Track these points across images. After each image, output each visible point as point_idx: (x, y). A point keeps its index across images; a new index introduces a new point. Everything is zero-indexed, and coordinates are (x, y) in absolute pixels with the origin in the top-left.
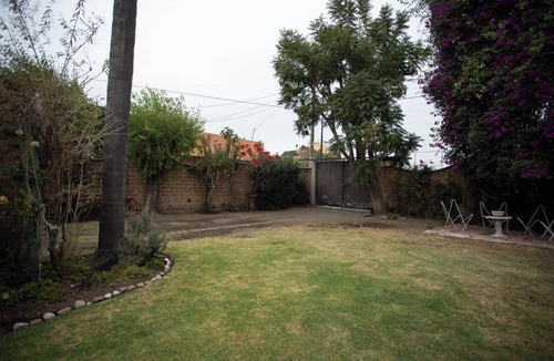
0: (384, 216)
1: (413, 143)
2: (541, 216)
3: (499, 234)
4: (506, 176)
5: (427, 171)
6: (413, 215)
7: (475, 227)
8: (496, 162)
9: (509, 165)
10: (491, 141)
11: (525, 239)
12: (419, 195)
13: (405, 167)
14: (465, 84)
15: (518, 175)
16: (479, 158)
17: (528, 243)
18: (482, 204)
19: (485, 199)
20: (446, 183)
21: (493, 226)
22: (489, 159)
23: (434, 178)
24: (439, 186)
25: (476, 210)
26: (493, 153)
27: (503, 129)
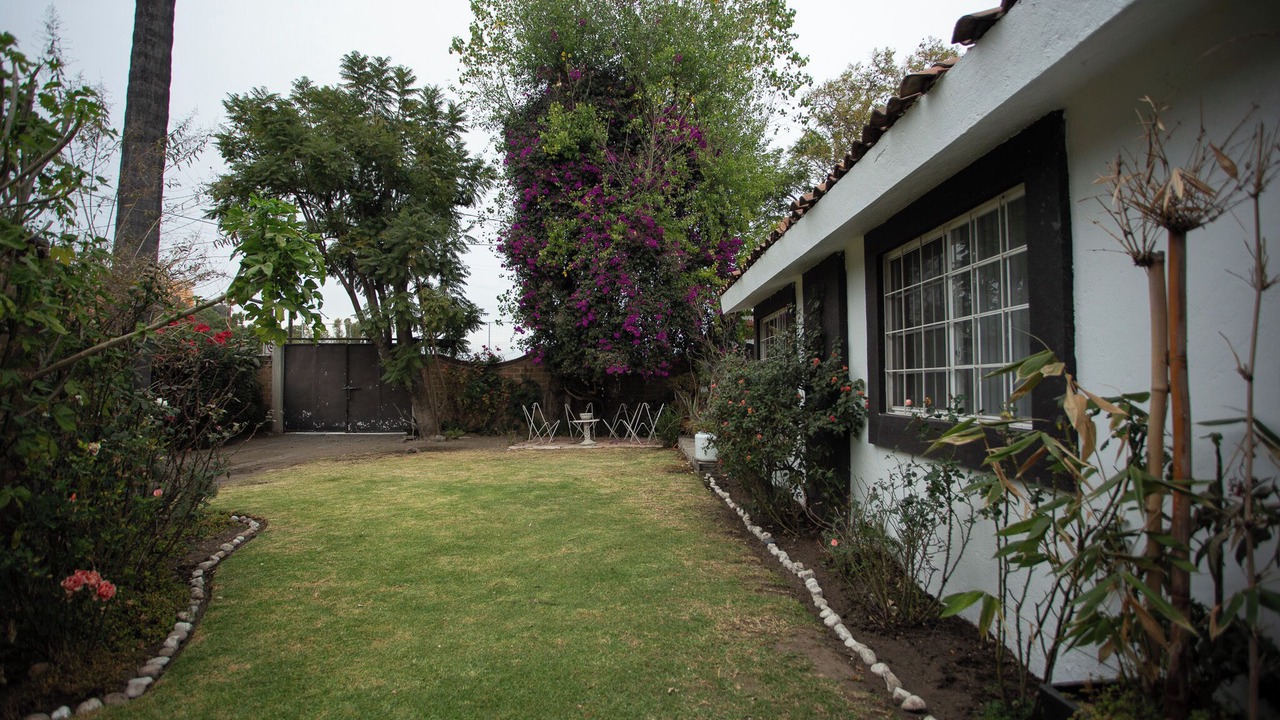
0: (438, 437)
1: (472, 319)
2: (622, 416)
3: (588, 441)
4: (593, 370)
5: (494, 363)
6: (477, 431)
7: (560, 437)
8: (583, 353)
9: (596, 359)
10: (578, 329)
11: (611, 443)
12: (486, 399)
13: (462, 356)
14: (552, 254)
15: (605, 369)
16: (567, 349)
17: (614, 446)
18: (567, 406)
19: (569, 400)
20: (520, 380)
21: (580, 434)
22: (576, 350)
23: (504, 372)
24: (512, 386)
25: (560, 415)
26: (580, 342)
27: (591, 317)
